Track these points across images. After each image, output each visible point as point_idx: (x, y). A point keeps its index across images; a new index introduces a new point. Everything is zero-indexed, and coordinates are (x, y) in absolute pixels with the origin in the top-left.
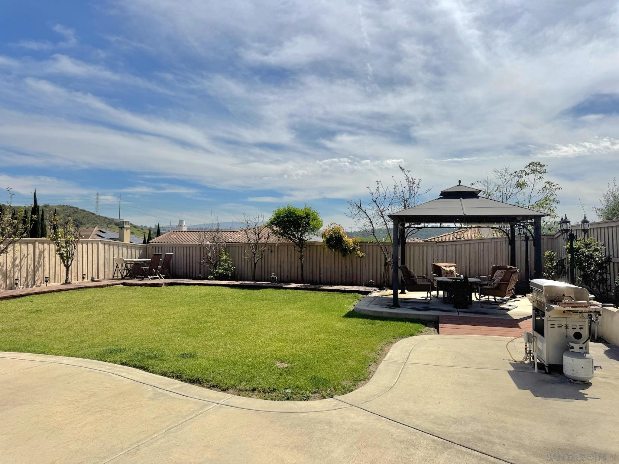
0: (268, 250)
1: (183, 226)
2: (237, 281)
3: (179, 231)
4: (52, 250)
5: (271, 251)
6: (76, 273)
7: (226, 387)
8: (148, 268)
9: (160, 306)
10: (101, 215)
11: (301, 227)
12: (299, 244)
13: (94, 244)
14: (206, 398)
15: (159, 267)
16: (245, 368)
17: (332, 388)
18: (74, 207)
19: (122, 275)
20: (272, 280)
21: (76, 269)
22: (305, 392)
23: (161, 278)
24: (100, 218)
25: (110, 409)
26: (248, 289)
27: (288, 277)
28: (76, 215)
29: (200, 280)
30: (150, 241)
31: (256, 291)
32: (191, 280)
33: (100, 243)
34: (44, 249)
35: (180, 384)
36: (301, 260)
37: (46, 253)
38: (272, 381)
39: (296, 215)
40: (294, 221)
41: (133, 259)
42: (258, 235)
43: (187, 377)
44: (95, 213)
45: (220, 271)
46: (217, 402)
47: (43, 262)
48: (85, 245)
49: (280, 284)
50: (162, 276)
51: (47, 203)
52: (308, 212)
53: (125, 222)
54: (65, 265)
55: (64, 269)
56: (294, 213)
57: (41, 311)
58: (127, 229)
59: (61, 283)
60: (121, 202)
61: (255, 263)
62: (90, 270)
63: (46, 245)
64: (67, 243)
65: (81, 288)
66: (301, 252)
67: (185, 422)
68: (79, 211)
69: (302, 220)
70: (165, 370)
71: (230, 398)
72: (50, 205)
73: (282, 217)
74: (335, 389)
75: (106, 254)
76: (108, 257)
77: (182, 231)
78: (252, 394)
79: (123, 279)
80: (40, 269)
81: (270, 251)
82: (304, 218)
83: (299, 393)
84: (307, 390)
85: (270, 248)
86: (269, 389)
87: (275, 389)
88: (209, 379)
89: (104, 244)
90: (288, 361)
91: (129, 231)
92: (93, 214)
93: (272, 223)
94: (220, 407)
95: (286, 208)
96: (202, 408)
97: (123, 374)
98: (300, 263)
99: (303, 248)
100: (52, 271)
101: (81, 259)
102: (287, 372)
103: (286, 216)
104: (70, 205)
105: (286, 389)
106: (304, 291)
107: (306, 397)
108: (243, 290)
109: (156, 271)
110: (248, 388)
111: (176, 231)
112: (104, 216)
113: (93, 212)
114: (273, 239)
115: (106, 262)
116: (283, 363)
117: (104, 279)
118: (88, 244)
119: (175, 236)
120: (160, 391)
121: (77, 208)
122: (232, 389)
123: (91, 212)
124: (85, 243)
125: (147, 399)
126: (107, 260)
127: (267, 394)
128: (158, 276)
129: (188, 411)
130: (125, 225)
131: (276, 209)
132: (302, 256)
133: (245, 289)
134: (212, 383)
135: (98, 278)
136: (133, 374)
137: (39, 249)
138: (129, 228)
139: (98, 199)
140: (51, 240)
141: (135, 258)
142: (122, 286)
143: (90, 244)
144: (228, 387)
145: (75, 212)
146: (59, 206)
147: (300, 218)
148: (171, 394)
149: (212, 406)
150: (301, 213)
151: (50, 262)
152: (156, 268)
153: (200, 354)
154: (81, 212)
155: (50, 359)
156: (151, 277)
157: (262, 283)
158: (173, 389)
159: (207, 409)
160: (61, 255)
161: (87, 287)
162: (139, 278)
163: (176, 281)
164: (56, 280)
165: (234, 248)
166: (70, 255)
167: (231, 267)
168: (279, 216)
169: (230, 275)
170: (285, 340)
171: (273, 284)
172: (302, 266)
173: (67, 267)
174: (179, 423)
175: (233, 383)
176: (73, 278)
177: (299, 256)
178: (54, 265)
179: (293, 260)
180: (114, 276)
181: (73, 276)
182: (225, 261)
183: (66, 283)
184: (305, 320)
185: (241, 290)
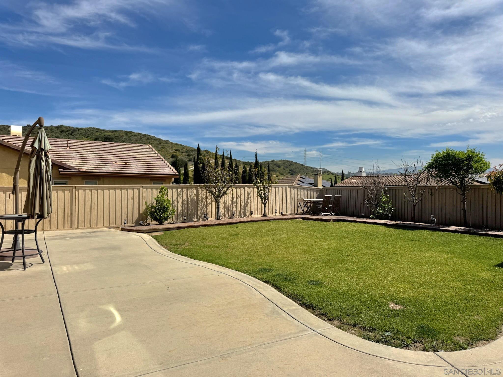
0: (428, 193)
1: (362, 172)
2: (396, 221)
3: (359, 177)
4: (255, 192)
5: (432, 194)
6: (272, 209)
7: (332, 317)
8: (321, 206)
9: (318, 238)
10: (308, 166)
11: (462, 169)
12: (461, 187)
13: (283, 188)
14: (309, 323)
15: (330, 206)
16: (357, 303)
17: (439, 342)
18: (290, 161)
19: (303, 211)
20: (432, 222)
21: (272, 206)
22: (406, 339)
23: (332, 215)
24: (307, 168)
25: (235, 317)
26: (402, 229)
27: (449, 219)
28: (291, 166)
29: (362, 218)
30: (336, 185)
31: (410, 231)
32: (355, 218)
33: (287, 187)
34: (251, 191)
35: (296, 306)
36: (464, 203)
37: (252, 194)
38: (377, 320)
39: (455, 158)
40: (453, 164)
41: (312, 199)
42: (417, 178)
43: (305, 302)
44: (304, 164)
45: (381, 211)
46: (315, 329)
47: (250, 200)
48: (277, 189)
49: (437, 226)
50: (333, 213)
51: (273, 159)
52: (471, 154)
53: (318, 171)
54: (263, 203)
55: (263, 205)
56: (454, 156)
57: (238, 234)
58: (320, 175)
59: (261, 216)
60: (322, 156)
61: (414, 205)
62: (281, 207)
63: (252, 189)
64: (264, 187)
65: (272, 220)
66: (463, 194)
67: (279, 341)
68: (293, 164)
69: (463, 162)
70: (291, 292)
71: (329, 328)
72: (275, 160)
73: (440, 161)
74: (443, 343)
75: (292, 195)
76: (294, 197)
77: (361, 177)
78: (353, 329)
79: (304, 214)
80: (249, 205)
81: (430, 193)
82: (466, 160)
83: (399, 339)
84: (409, 337)
85: (430, 191)
86: (369, 328)
87: (376, 330)
88: (321, 307)
89: (291, 188)
90: (403, 304)
91: (321, 177)
92: (302, 165)
93: (429, 167)
94: (315, 335)
95: (445, 151)
96: (299, 332)
97: (260, 290)
98: (462, 206)
99: (465, 191)
100: (256, 207)
101: (275, 199)
102: (396, 314)
103: (444, 159)
104: (288, 160)
105: (387, 331)
106: (462, 235)
107: (405, 345)
108: (398, 230)
109: (328, 209)
110: (350, 323)
111: (356, 177)
112: (310, 166)
113: (302, 164)
114: (433, 182)
115: (292, 201)
116: (397, 305)
117: (290, 215)
118: (279, 188)
119: (355, 181)
120: (278, 309)
121: (292, 162)
122: (337, 320)
123: (301, 164)
124: (277, 187)
125: (264, 315)
126: (292, 199)
127: (366, 332)
128: (329, 213)
129: (287, 332)
130: (318, 173)
131: (435, 153)
132: (464, 199)
133: (400, 229)
134: (322, 311)
135: (287, 213)
136: (267, 291)
137: (247, 191)
138: (321, 175)
139: (305, 154)
140: (254, 185)
141: (314, 199)
142: (301, 219)
143: (281, 188)
144: (333, 318)
145: (290, 164)
146: (281, 161)
147: (461, 161)
148: (284, 314)
149: (309, 332)
150: (461, 156)
151: (255, 201)
152: (328, 207)
153: (326, 283)
154: (295, 164)
155: (223, 270)
156: (324, 214)
157: (420, 224)
158: (287, 310)
159: (303, 334)
160: (260, 195)
161: (276, 219)
162: (316, 214)
163: (342, 218)
164: (259, 213)
165: (394, 191)
166: (266, 195)
167: (391, 208)
168: (437, 160)
169: (390, 215)
170: (411, 282)
171: (431, 226)
172: (464, 209)
173: (265, 204)
174: (273, 341)
175: (339, 315)
176: (269, 212)
177: (462, 199)
178: (257, 203)
179: (455, 203)
180: (297, 212)
181: (270, 210)
182: (384, 203)
183: (265, 215)
184: (445, 265)
185: (396, 230)
